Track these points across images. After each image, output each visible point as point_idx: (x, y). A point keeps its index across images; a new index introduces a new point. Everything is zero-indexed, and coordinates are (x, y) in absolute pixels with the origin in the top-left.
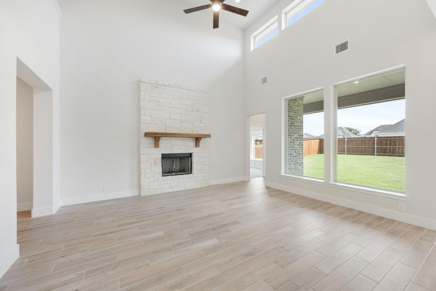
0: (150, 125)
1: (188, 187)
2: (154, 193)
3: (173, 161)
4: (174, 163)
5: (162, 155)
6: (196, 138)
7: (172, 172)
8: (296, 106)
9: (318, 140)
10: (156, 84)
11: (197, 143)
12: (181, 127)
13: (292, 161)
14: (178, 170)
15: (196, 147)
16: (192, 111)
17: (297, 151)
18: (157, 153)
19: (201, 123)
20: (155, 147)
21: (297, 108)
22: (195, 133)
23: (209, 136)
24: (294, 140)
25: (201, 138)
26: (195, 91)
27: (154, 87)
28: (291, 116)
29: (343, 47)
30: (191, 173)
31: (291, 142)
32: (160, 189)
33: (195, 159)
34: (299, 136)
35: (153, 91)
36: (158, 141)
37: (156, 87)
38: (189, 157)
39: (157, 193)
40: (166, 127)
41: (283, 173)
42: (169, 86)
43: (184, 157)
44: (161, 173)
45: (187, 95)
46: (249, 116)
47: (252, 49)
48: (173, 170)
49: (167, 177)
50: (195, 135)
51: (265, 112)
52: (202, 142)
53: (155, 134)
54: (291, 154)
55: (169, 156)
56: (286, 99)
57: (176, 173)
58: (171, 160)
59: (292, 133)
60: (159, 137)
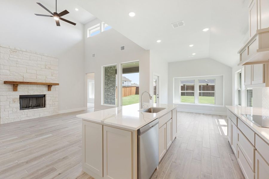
0: (9, 76)
1: (42, 115)
2: (12, 121)
3: (30, 100)
4: (31, 101)
5: (20, 96)
6: (48, 85)
7: (29, 107)
8: (111, 70)
9: (135, 87)
10: (15, 49)
11: (49, 89)
12: (37, 78)
13: (109, 98)
14: (35, 105)
15: (48, 91)
16: (45, 68)
17: (111, 93)
18: (16, 95)
19: (52, 76)
20: (14, 91)
21: (112, 71)
22: (47, 82)
23: (58, 84)
24: (110, 87)
25: (52, 85)
26: (48, 56)
27: (13, 51)
28: (108, 75)
29: (123, 48)
30: (45, 107)
31: (108, 89)
32: (18, 118)
33: (47, 98)
34: (113, 85)
35: (12, 53)
36: (17, 87)
37: (14, 51)
38: (43, 97)
39: (15, 121)
40: (23, 78)
41: (102, 104)
42: (26, 51)
43: (39, 97)
44: (19, 108)
45: (41, 58)
46: (86, 74)
47: (88, 36)
48: (30, 105)
49: (24, 110)
50: (47, 83)
51: (94, 72)
52: (53, 88)
53: (14, 82)
54: (108, 94)
55: (27, 97)
56: (104, 67)
57: (32, 107)
58: (28, 99)
59: (109, 84)
60: (17, 85)
